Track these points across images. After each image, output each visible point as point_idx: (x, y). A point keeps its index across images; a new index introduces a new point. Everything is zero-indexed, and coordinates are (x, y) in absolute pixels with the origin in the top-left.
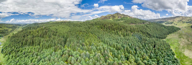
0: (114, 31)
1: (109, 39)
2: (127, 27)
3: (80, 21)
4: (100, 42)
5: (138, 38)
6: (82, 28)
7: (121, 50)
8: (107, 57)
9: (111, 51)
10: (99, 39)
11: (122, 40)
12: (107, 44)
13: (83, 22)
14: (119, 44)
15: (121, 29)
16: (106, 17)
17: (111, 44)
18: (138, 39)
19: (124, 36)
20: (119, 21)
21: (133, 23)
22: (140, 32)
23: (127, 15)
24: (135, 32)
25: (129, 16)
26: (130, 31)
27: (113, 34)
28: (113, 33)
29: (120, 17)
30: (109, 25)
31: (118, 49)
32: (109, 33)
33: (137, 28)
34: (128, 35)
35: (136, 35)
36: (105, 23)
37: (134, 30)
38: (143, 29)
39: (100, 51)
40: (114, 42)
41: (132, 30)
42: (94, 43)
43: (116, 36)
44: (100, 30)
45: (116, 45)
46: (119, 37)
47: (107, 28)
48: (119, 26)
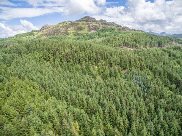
0: (79, 66)
1: (69, 87)
2: (111, 55)
4: (47, 98)
5: (140, 86)
7: (97, 114)
9: (77, 118)
10: (43, 90)
11: (98, 89)
12: (66, 100)
14: (92, 96)
15: (97, 61)
17: (74, 98)
18: (138, 87)
19: (104, 77)
21: (127, 45)
22: (146, 71)
23: (113, 24)
24: (133, 68)
25: (119, 26)
26: (120, 64)
27: (78, 74)
28: (77, 70)
29: (95, 29)
30: (66, 51)
31: (91, 112)
32: (68, 71)
33: (139, 58)
34: (115, 76)
35: (134, 76)
36: (54, 44)
37: (130, 63)
38: (158, 61)
39: (52, 122)
40: (81, 92)
41: (124, 62)
42: (33, 105)
43: (86, 78)
44: (43, 65)
45: (85, 102)
46: (93, 80)
47: (61, 59)
48: (92, 52)
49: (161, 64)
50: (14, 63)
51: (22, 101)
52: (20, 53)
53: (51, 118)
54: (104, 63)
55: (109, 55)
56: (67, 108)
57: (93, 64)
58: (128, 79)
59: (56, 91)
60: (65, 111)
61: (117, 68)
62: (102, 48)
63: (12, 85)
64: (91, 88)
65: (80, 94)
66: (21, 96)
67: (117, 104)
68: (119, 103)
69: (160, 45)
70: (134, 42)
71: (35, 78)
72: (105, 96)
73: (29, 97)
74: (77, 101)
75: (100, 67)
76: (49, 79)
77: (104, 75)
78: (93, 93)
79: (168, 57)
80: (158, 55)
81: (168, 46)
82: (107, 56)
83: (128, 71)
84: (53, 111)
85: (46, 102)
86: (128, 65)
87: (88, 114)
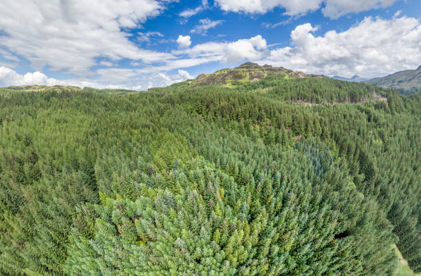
0: (236, 123)
1: (221, 147)
3: (127, 89)
4: (194, 156)
6: (137, 114)
8: (211, 201)
9: (224, 185)
10: (192, 146)
11: (257, 156)
12: (215, 162)
13: (141, 92)
14: (247, 164)
15: (260, 118)
16: (212, 79)
17: (225, 161)
19: (267, 142)
20: (256, 91)
21: (304, 98)
23: (281, 69)
24: (310, 134)
25: (289, 71)
26: (292, 126)
27: (233, 133)
28: (233, 128)
29: (258, 77)
30: (222, 104)
31: (242, 182)
32: (222, 128)
33: (321, 120)
34: (282, 142)
35: (310, 147)
36: (209, 95)
37: (307, 126)
38: (350, 128)
39: (197, 182)
40: (234, 156)
41: (298, 123)
42: (180, 160)
43: (243, 139)
44: (194, 118)
45: (237, 169)
46: (252, 143)
47: (215, 113)
48: (255, 106)
49: (354, 133)
50: (166, 114)
51: (170, 155)
52: (173, 103)
53: (196, 178)
54: (269, 122)
55: (277, 112)
56: (214, 171)
57: (254, 122)
58: (299, 150)
59: (205, 150)
60: (213, 175)
61: (286, 131)
62: (268, 102)
63: (162, 136)
64: (248, 153)
65: (232, 158)
66: (169, 149)
67: (275, 180)
68: (279, 180)
69: (353, 98)
70: (314, 94)
71: (184, 131)
72: (263, 167)
73: (177, 152)
74: (228, 165)
75: (263, 128)
76: (200, 135)
77: (267, 138)
78: (249, 160)
79: (366, 121)
80: (351, 116)
81: (367, 100)
82: (274, 114)
83: (302, 138)
84: (199, 171)
85: (194, 160)
86: (303, 129)
87: (238, 183)
